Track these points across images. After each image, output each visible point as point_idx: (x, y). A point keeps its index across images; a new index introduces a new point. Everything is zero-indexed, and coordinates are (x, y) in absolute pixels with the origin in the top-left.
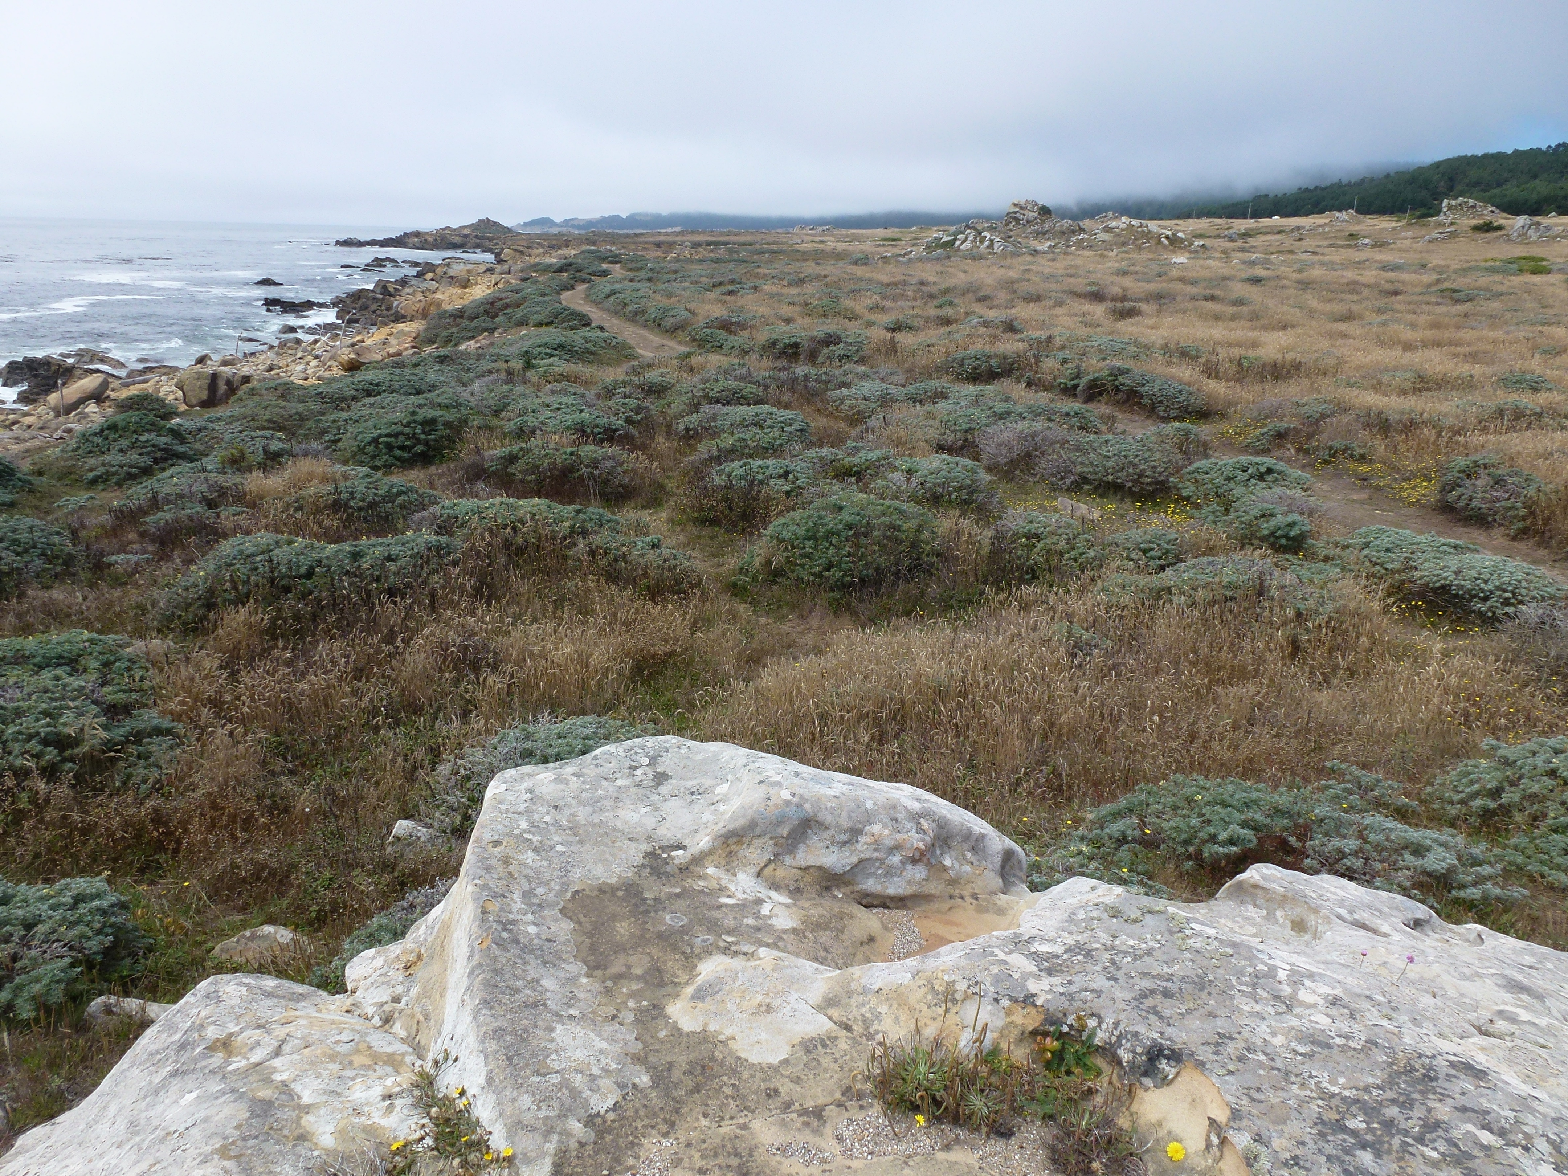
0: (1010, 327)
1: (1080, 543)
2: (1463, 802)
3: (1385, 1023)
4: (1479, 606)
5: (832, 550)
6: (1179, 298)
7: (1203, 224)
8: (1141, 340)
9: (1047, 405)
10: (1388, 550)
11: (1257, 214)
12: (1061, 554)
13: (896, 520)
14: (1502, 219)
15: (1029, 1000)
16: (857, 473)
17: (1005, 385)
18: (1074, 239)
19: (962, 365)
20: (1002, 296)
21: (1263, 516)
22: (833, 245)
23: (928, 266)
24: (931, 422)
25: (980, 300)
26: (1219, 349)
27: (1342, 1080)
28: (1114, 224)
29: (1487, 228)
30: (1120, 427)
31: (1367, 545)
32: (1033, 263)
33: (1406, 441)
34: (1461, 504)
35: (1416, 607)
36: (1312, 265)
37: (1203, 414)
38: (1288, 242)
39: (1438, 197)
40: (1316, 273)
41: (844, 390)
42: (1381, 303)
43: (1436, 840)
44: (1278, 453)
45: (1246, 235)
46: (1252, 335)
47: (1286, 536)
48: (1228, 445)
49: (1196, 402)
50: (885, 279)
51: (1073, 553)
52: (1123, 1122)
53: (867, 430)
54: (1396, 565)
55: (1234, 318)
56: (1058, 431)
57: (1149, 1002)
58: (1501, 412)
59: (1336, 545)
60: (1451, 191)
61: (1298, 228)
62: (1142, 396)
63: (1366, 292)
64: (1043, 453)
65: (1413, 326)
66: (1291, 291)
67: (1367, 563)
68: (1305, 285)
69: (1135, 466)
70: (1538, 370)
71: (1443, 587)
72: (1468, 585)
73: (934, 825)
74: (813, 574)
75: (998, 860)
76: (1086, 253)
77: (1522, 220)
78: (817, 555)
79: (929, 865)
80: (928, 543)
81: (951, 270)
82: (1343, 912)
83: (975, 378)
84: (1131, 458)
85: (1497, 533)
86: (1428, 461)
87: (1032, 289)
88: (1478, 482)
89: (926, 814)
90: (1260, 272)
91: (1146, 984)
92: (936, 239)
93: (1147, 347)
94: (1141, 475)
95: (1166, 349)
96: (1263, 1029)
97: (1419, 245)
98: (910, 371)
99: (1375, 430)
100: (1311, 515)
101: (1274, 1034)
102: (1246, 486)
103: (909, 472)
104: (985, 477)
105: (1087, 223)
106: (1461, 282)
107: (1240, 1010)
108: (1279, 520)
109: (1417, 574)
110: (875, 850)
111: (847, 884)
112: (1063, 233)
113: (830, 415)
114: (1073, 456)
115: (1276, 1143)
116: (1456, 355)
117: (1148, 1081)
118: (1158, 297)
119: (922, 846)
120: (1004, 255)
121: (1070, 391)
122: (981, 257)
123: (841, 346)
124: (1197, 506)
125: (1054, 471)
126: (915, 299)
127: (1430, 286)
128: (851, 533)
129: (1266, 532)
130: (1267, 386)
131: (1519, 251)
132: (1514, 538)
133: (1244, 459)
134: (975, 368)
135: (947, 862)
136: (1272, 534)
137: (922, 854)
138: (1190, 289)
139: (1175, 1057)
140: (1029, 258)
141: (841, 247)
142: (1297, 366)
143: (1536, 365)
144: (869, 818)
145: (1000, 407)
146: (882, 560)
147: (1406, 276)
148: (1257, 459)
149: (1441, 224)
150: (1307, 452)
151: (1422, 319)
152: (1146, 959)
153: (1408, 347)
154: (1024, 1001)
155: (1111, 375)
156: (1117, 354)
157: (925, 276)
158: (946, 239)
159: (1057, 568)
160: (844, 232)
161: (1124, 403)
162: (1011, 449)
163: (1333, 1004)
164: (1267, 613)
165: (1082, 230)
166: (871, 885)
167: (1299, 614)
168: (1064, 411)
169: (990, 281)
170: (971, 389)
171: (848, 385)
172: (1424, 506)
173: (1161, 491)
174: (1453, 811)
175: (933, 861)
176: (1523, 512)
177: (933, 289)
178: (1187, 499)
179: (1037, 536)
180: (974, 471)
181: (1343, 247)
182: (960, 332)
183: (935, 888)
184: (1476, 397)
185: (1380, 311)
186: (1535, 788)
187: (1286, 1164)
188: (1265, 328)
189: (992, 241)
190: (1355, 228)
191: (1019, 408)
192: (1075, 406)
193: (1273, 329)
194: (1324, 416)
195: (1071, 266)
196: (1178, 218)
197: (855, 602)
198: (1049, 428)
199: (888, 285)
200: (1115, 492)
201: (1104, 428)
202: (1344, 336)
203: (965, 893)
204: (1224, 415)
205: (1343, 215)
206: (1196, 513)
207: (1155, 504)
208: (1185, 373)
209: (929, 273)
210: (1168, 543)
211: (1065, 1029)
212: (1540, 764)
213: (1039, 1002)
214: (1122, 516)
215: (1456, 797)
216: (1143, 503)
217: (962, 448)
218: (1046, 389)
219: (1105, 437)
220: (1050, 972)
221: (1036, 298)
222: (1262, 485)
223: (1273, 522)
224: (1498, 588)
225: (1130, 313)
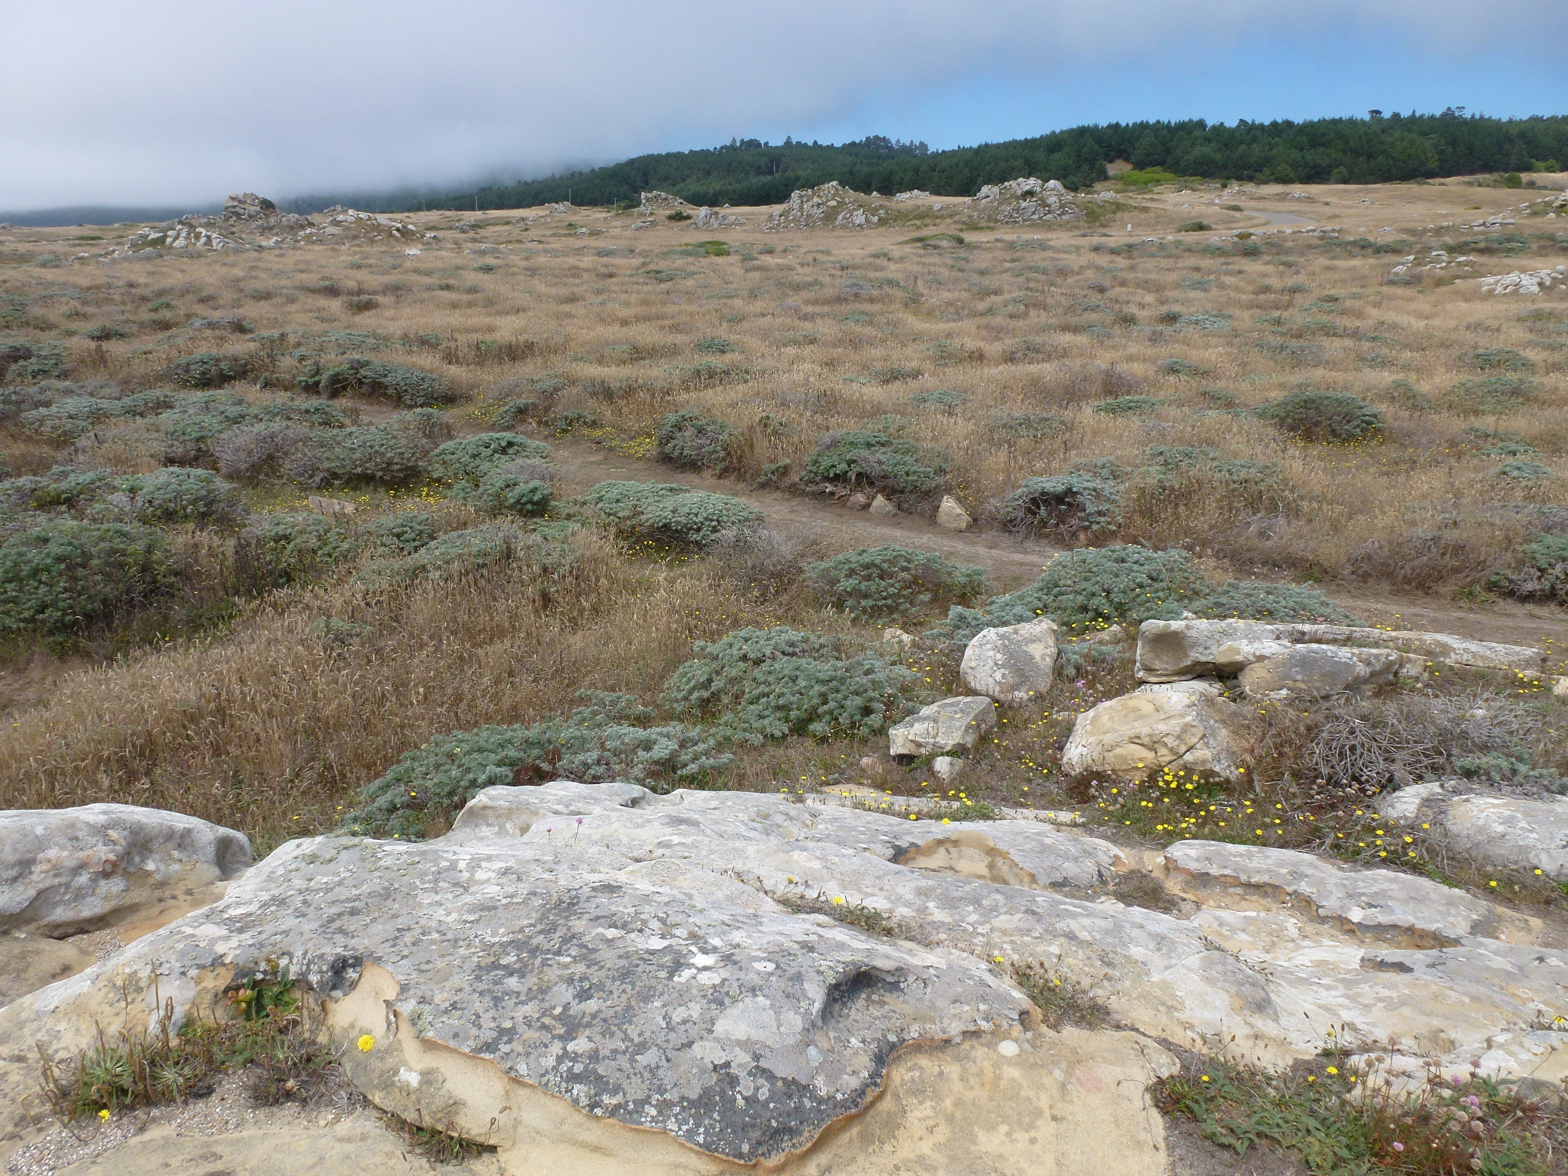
0: (240, 328)
1: (332, 536)
2: (685, 698)
3: (546, 876)
4: (695, 537)
5: (43, 589)
6: (415, 289)
7: (434, 216)
8: (380, 331)
9: (284, 404)
10: (618, 501)
11: (483, 207)
12: (314, 552)
13: (118, 543)
14: (688, 209)
15: (218, 962)
16: (67, 501)
17: (240, 388)
18: (302, 233)
19: (187, 371)
20: (228, 296)
21: (508, 486)
22: (13, 246)
23: (137, 267)
24: (155, 435)
25: (203, 300)
26: (457, 335)
27: (501, 931)
28: (341, 217)
29: (679, 217)
30: (365, 418)
31: (600, 499)
32: (259, 260)
33: (627, 405)
34: (676, 453)
35: (648, 546)
36: (537, 253)
37: (449, 399)
38: (515, 231)
39: (636, 190)
40: (542, 260)
41: (43, 410)
42: (600, 285)
43: (660, 734)
44: (521, 428)
45: (476, 226)
46: (488, 320)
47: (531, 502)
48: (475, 425)
49: (441, 388)
50: (84, 282)
51: (326, 549)
52: (322, 1039)
53: (76, 451)
54: (626, 513)
55: (470, 305)
56: (300, 429)
57: (335, 925)
58: (698, 373)
59: (575, 502)
60: (646, 186)
61: (523, 219)
62: (386, 387)
63: (585, 276)
64: (286, 454)
65: (627, 304)
66: (521, 278)
67: (603, 515)
68: (533, 272)
69: (382, 455)
70: (724, 336)
71: (665, 525)
72: (683, 520)
73: (126, 833)
74: (24, 620)
75: (211, 851)
76: (316, 247)
77: (704, 210)
78: (23, 597)
79: (126, 874)
80: (161, 563)
81: (164, 270)
82: (560, 808)
83: (205, 382)
84: (377, 448)
85: (707, 474)
86: (647, 422)
87: (258, 285)
88: (687, 434)
89: (114, 824)
90: (490, 261)
91: (335, 910)
92: (141, 236)
93: (386, 339)
94: (390, 463)
95: (405, 339)
96: (440, 913)
97: (627, 233)
98: (126, 382)
99: (601, 397)
100: (552, 479)
101: (448, 914)
102: (491, 461)
103: (132, 490)
104: (222, 485)
105: (315, 218)
106: (662, 265)
107: (420, 905)
108: (522, 488)
109: (643, 518)
110: (55, 876)
111: (28, 921)
112: (292, 228)
113: (29, 440)
114: (318, 452)
115: (438, 999)
116: (662, 328)
117: (337, 993)
118: (396, 290)
119: (112, 857)
120: (225, 252)
121: (312, 389)
122: (199, 255)
123: (33, 360)
124: (449, 486)
125: (301, 470)
126: (124, 303)
127: (638, 268)
128: (63, 566)
129: (512, 501)
130: (506, 368)
131: (706, 237)
132: (720, 477)
133: (485, 436)
134: (203, 373)
135: (151, 866)
136: (518, 502)
137: (115, 865)
138: (426, 280)
139: (358, 962)
140: (254, 254)
141: (23, 247)
142: (530, 347)
143: (722, 332)
144: (41, 844)
145: (233, 411)
146: (109, 590)
147: (618, 261)
148: (497, 435)
149: (642, 215)
150: (546, 424)
151: (633, 298)
152: (337, 889)
153: (624, 323)
154: (212, 965)
155: (352, 368)
156: (356, 347)
157: (133, 278)
158: (153, 236)
159: (312, 566)
160: (26, 230)
161: (370, 395)
162: (250, 453)
163: (504, 874)
164: (516, 572)
165: (311, 225)
166: (61, 914)
167: (545, 569)
168: (303, 408)
169: (212, 280)
170: (199, 396)
171: (47, 404)
172: (648, 460)
173: (413, 476)
174: (679, 707)
175: (132, 869)
176: (722, 454)
177: (146, 292)
178: (439, 480)
179: (287, 538)
180: (208, 481)
181: (564, 235)
182: (181, 336)
183: (138, 895)
184: (679, 362)
185: (599, 292)
186: (734, 673)
187: (446, 1012)
188: (499, 313)
189: (209, 237)
190: (573, 219)
191: (254, 410)
192: (315, 402)
193: (508, 313)
194: (556, 390)
195: (303, 261)
196: (409, 211)
197: (83, 642)
198: (288, 427)
199: (89, 289)
200: (368, 484)
201: (347, 421)
202: (570, 316)
203: (175, 893)
204: (469, 399)
205: (561, 207)
206: (449, 493)
207: (409, 490)
208: (427, 361)
209: (139, 274)
210: (420, 524)
211: (259, 976)
212: (735, 652)
213: (227, 960)
214: (378, 506)
215: (680, 696)
216: (396, 490)
217: (196, 458)
218: (286, 389)
219: (348, 430)
220: (241, 931)
221: (267, 296)
222: (505, 458)
223: (518, 490)
224: (706, 519)
225: (368, 306)
